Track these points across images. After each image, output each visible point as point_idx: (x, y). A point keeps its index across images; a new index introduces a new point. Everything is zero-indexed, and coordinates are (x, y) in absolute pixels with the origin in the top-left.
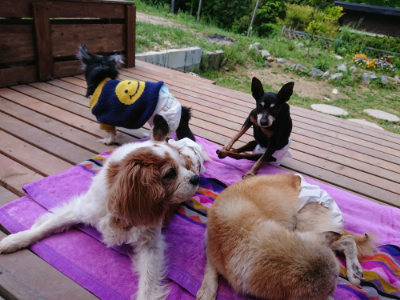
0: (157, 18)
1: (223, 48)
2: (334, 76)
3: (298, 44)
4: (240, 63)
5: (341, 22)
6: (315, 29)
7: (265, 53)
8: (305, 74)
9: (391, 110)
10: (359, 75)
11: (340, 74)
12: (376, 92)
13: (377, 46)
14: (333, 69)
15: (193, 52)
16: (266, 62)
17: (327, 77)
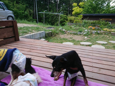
0: (32, 25)
1: (51, 30)
2: (84, 33)
3: (73, 26)
4: (57, 34)
5: (83, 19)
6: (76, 22)
7: (64, 30)
8: (76, 34)
9: (104, 40)
10: (91, 32)
11: (86, 33)
12: (97, 36)
13: (94, 23)
14: (84, 32)
15: (42, 32)
16: (65, 33)
17: (82, 34)
